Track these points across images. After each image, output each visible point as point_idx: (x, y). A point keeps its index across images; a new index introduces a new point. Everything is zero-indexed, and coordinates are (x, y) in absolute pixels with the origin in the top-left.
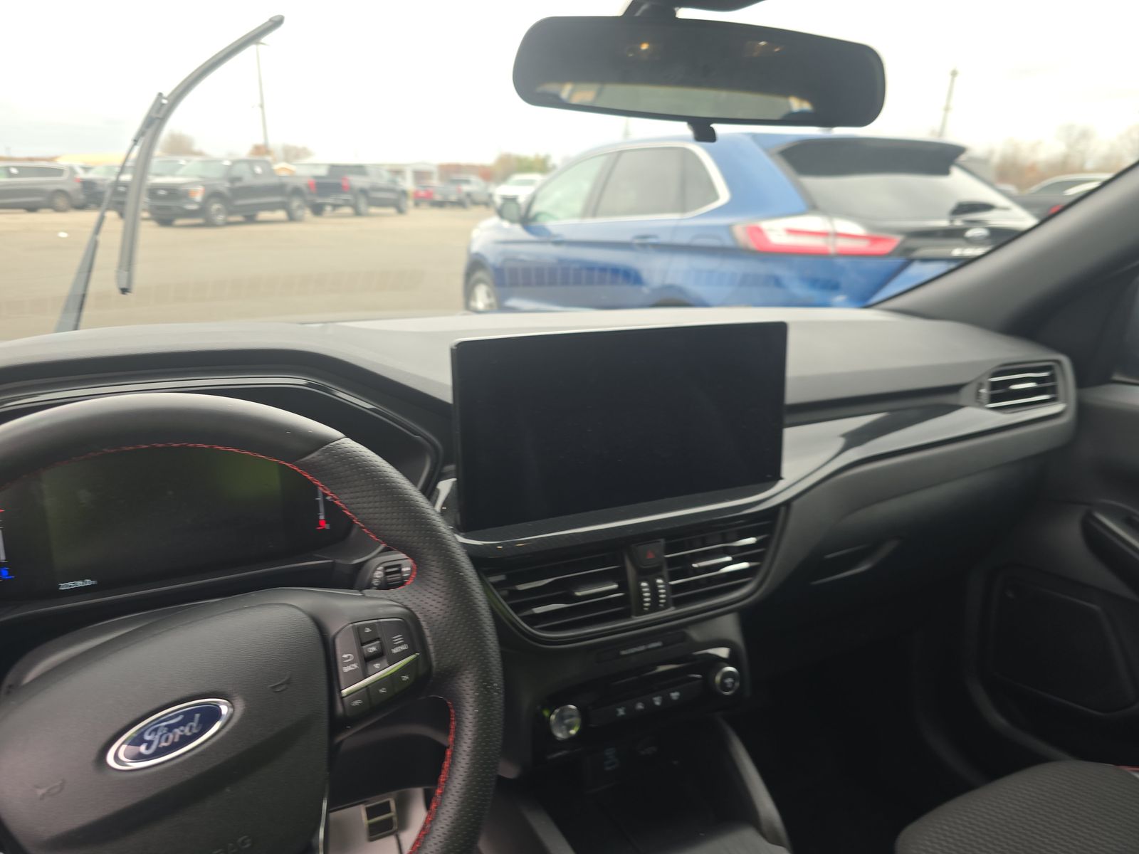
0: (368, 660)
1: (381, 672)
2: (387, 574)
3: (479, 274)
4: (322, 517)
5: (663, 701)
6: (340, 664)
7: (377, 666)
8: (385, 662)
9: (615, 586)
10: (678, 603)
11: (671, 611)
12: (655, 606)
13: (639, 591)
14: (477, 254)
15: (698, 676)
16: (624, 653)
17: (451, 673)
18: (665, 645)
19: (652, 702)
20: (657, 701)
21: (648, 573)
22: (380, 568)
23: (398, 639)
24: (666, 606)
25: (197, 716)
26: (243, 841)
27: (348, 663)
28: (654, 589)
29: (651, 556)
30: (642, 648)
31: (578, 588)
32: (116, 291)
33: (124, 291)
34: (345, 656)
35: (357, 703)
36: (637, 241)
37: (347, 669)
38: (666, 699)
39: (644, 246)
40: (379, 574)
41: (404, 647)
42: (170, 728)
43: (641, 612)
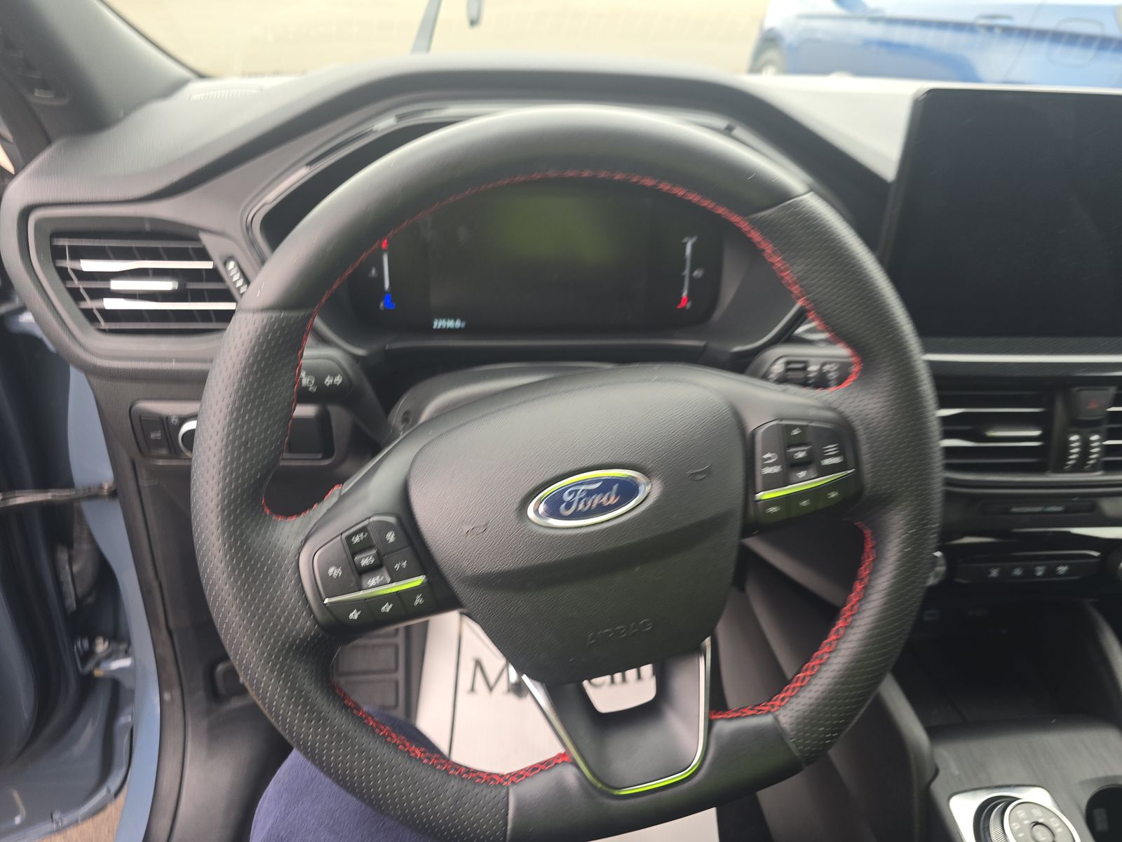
0: (791, 466)
1: (804, 483)
2: (788, 370)
3: (771, 54)
4: (685, 294)
5: (1046, 575)
6: (758, 464)
7: (802, 474)
8: (812, 473)
9: (1036, 433)
10: (1109, 467)
11: (1098, 476)
12: (1080, 466)
13: (1066, 446)
14: (770, 30)
15: (1096, 554)
16: (1015, 510)
17: (884, 501)
18: (1066, 511)
19: (1034, 571)
20: (1040, 571)
21: (1086, 426)
22: (782, 361)
23: (831, 449)
24: (1094, 469)
25: (615, 487)
26: (645, 623)
27: (769, 465)
28: (1086, 446)
29: (1093, 406)
30: (1039, 509)
31: (991, 428)
32: (466, 23)
33: (473, 23)
34: (766, 456)
35: (773, 509)
36: (982, 21)
37: (768, 470)
38: (1051, 572)
39: (990, 28)
40: (778, 368)
41: (836, 460)
42: (590, 493)
43: (1060, 469)
